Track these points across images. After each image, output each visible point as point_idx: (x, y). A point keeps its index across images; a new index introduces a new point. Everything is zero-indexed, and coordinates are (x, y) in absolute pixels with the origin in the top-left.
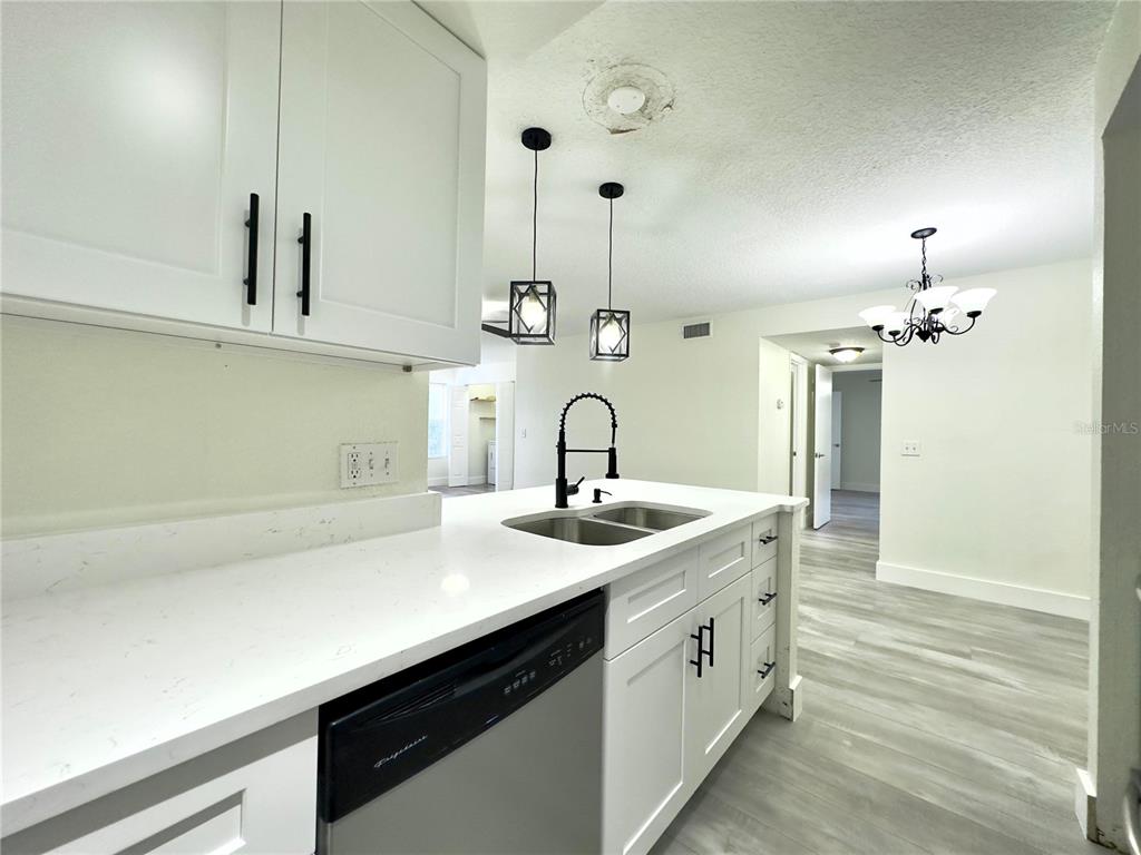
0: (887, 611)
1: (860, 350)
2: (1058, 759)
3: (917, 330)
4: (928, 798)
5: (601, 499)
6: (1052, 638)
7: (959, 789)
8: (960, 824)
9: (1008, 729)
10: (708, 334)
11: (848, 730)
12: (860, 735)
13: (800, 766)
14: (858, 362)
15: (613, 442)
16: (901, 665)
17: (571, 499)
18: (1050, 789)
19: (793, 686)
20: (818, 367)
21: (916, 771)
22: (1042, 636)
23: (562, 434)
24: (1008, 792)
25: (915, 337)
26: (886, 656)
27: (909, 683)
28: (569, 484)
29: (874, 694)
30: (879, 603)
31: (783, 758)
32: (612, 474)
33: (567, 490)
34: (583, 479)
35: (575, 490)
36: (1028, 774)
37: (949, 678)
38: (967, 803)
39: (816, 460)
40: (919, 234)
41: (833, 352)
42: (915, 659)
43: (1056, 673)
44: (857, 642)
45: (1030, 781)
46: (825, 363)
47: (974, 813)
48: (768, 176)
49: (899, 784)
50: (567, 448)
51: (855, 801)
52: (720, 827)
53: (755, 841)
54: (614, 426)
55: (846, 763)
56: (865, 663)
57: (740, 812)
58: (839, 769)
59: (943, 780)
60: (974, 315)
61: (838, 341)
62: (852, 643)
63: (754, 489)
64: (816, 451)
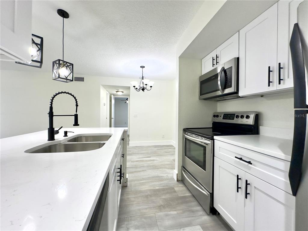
0: (134, 153)
1: (123, 92)
2: (168, 170)
3: (141, 88)
4: (157, 188)
5: (68, 135)
6: (159, 149)
7: (160, 183)
8: (163, 190)
9: (161, 168)
10: (83, 81)
11: (139, 182)
12: (141, 182)
13: (134, 196)
14: (122, 95)
15: (76, 112)
16: (141, 163)
17: (56, 136)
18: (170, 176)
19: (127, 177)
20: (112, 95)
21: (153, 184)
22: (157, 150)
23: (51, 108)
24: (166, 180)
25: (141, 90)
26: (137, 162)
27: (144, 166)
28: (55, 129)
29: (140, 172)
30: (132, 151)
31: (129, 196)
32: (76, 124)
33: (54, 133)
34: (62, 127)
35: (57, 132)
36: (166, 175)
37: (149, 162)
38: (162, 185)
39: (112, 119)
40: (142, 67)
41: (117, 92)
42: (143, 161)
43: (162, 155)
44: (132, 161)
45: (167, 176)
46: (114, 95)
47: (164, 186)
48: (118, 37)
49: (152, 188)
50: (54, 115)
51: (147, 197)
52: (123, 226)
53: (133, 222)
54: (77, 106)
55: (142, 190)
56: (135, 165)
57: (126, 217)
58: (141, 192)
59: (157, 183)
60: (151, 87)
61: (119, 89)
62: (131, 162)
63: (99, 127)
64: (112, 117)
